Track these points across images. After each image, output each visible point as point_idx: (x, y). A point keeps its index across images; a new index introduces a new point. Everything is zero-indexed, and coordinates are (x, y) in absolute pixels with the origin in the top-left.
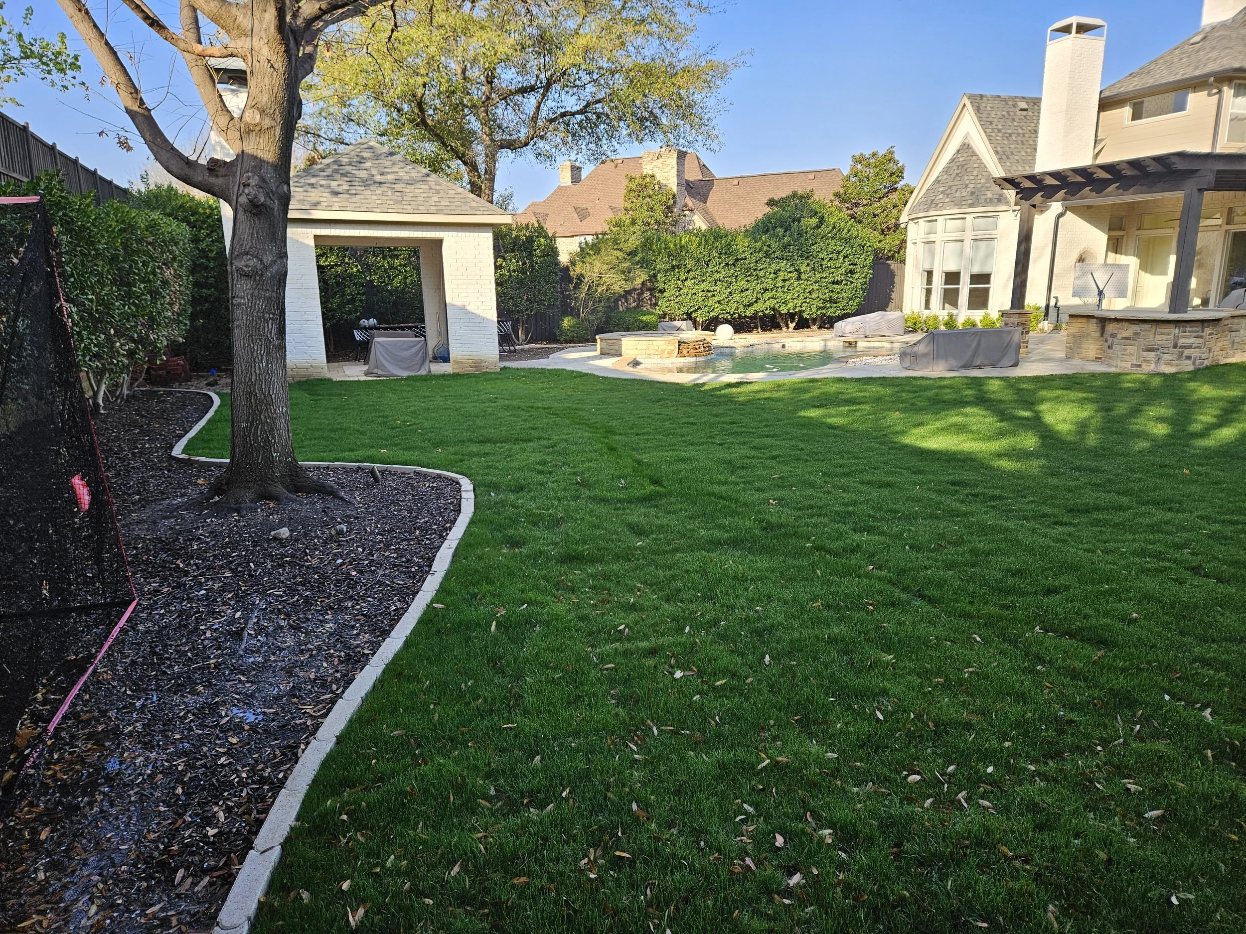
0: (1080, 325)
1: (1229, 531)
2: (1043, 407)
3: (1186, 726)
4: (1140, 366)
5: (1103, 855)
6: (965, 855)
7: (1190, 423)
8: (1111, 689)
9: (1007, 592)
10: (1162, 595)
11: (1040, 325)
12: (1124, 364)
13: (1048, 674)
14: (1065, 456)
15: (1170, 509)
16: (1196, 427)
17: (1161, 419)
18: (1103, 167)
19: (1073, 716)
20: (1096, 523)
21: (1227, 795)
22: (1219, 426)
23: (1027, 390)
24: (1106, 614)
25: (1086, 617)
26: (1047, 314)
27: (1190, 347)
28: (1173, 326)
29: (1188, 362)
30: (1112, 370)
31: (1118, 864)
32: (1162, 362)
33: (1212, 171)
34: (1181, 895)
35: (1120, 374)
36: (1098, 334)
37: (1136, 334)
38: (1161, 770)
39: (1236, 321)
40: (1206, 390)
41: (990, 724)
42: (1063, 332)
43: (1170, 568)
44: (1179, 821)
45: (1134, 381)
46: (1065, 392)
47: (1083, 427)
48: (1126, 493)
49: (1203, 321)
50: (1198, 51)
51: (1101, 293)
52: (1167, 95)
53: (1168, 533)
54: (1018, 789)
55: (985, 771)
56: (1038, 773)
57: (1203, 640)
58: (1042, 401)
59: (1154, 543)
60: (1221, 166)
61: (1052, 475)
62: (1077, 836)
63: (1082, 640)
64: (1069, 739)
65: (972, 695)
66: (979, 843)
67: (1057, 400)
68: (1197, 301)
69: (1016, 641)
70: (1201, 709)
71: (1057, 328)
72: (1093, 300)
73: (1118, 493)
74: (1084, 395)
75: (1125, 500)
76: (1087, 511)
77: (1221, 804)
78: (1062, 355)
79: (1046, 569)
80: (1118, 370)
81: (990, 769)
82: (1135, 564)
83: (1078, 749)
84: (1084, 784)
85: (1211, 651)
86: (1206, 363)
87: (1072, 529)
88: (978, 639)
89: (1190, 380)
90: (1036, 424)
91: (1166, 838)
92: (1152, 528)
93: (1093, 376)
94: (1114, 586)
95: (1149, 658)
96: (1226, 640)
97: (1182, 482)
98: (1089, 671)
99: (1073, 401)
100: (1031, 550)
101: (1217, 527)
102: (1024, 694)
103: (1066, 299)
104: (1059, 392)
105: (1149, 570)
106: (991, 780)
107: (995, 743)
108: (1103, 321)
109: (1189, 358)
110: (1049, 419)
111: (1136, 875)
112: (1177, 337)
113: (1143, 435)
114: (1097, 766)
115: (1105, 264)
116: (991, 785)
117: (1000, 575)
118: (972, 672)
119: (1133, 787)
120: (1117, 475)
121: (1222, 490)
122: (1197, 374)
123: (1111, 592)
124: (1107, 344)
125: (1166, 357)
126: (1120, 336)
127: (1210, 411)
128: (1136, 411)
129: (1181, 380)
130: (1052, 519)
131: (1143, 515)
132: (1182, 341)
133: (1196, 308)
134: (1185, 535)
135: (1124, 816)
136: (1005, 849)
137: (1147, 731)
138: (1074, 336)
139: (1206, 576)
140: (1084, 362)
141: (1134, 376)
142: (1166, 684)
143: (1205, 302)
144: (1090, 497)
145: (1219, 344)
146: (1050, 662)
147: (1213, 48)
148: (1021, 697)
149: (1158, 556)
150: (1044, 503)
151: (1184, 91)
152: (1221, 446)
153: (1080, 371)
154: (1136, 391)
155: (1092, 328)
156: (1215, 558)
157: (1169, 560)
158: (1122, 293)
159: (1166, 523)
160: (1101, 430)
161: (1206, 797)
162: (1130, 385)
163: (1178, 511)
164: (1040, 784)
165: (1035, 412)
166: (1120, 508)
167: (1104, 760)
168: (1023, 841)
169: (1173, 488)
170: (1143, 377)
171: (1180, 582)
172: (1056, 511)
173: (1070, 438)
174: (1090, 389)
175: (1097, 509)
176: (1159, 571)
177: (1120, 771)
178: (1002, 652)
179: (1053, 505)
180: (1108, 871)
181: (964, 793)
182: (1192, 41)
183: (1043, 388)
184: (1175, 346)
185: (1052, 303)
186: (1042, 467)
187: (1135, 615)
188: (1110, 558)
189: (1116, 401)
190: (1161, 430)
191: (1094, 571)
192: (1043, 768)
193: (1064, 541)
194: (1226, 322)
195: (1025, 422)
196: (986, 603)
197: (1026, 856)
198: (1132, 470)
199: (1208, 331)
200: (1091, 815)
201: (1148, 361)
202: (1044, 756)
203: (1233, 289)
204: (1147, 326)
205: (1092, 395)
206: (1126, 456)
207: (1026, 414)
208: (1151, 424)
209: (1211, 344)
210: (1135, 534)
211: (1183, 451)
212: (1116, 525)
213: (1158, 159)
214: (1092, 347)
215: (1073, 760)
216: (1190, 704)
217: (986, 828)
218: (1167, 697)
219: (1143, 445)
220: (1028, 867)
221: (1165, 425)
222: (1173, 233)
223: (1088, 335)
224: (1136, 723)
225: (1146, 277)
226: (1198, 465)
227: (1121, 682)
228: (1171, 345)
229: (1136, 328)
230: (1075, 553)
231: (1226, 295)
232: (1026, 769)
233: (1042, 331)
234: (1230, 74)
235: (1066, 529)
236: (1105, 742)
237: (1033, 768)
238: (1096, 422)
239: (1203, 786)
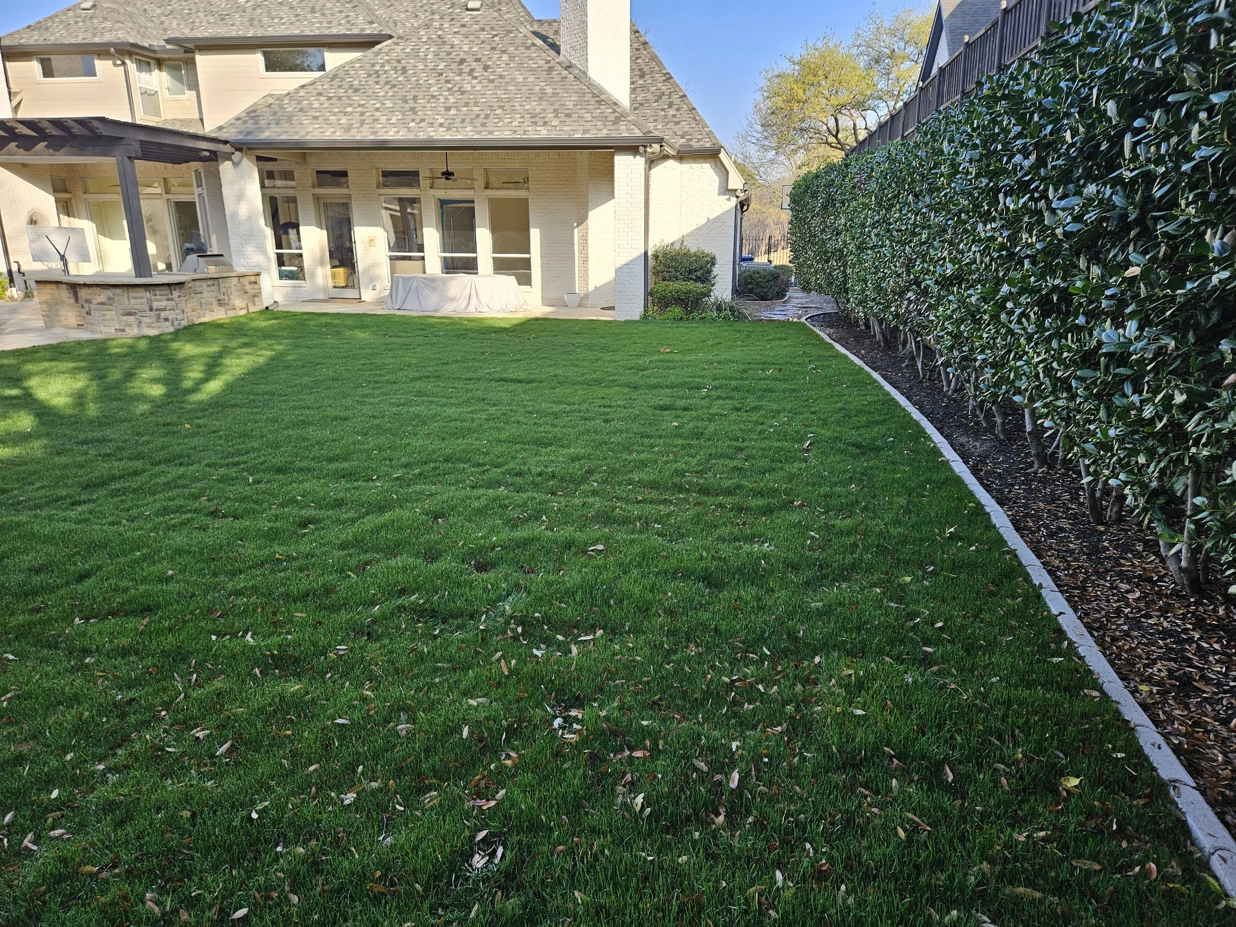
0: (50, 291)
1: (233, 472)
2: (33, 382)
3: (234, 656)
4: (123, 330)
5: (187, 814)
6: (44, 902)
7: (181, 381)
8: (162, 652)
9: (35, 593)
10: (191, 546)
11: (8, 293)
12: (107, 330)
13: (98, 663)
14: (68, 432)
15: (181, 464)
16: (188, 384)
17: (155, 381)
18: (23, 122)
19: (132, 694)
20: (116, 493)
21: (277, 700)
22: (206, 380)
23: (12, 366)
24: (144, 580)
25: (125, 590)
26: (12, 281)
27: (165, 309)
28: (142, 290)
29: (167, 323)
30: (97, 336)
31: (202, 812)
32: (143, 325)
33: (135, 141)
34: (259, 807)
35: (105, 340)
36: (72, 301)
37: (110, 299)
38: (222, 706)
39: (197, 283)
40: (189, 349)
41: (44, 745)
42: (36, 300)
43: (192, 519)
44: (246, 744)
45: (121, 346)
46: (53, 364)
47: (80, 398)
48: (137, 457)
49: (169, 285)
50: (91, 18)
51: (63, 258)
52: (73, 57)
53: (184, 486)
54: (90, 797)
55: (49, 799)
56: (109, 769)
57: (233, 574)
58: (30, 375)
59: (173, 499)
60: (143, 137)
61: (59, 454)
62: (159, 810)
63: (126, 615)
64: (132, 719)
65: (16, 723)
66: (59, 879)
67: (45, 372)
68: (162, 266)
69: (57, 642)
70: (243, 636)
71: (28, 295)
72: (59, 265)
73: (130, 459)
74: (74, 365)
75: (139, 464)
76: (104, 483)
77: (275, 710)
78: (41, 324)
79: (73, 555)
80: (104, 336)
81: (55, 794)
82: (160, 524)
83: (145, 724)
84: (156, 754)
85: (241, 582)
86: (184, 323)
87: (91, 506)
88: (11, 657)
89: (173, 340)
90: (28, 401)
91: (237, 764)
92: (168, 486)
93: (80, 344)
94: (145, 551)
95: (191, 607)
96: (250, 568)
97: (186, 437)
98: (138, 643)
99: (64, 373)
100: (49, 539)
101: (222, 471)
102: (76, 695)
103: (29, 265)
104: (46, 364)
105: (174, 526)
106: (59, 804)
107: (54, 763)
108: (74, 287)
109: (166, 320)
110: (41, 394)
111: (219, 813)
112: (150, 301)
113: (142, 397)
114: (165, 731)
115: (60, 227)
116: (60, 809)
117: (21, 577)
118: (10, 698)
119: (201, 735)
120: (125, 441)
121: (221, 437)
122: (177, 335)
123: (144, 558)
124: (84, 311)
125: (146, 320)
126: (95, 302)
127: (196, 367)
128: (130, 375)
129: (165, 341)
130: (68, 501)
131: (158, 475)
132: (156, 305)
133: (161, 273)
134: (199, 485)
135: (198, 765)
136: (89, 868)
137: (203, 676)
138: (47, 303)
139: (224, 516)
140: (67, 330)
141: (120, 341)
142: (211, 626)
143: (169, 267)
144: (103, 469)
145: (189, 306)
146: (97, 650)
147: (105, 19)
148: (75, 699)
149: (179, 510)
150: (56, 485)
151: (87, 57)
152: (212, 398)
153: (65, 340)
154: (126, 355)
155: (65, 294)
156: (228, 499)
157: (190, 511)
158: (85, 258)
159: (180, 477)
160: (99, 399)
161: (262, 710)
162: (118, 350)
163: (188, 464)
164: (112, 778)
165: (24, 389)
166: (136, 473)
167: (169, 721)
168: (107, 847)
169: (179, 444)
170: (130, 341)
171: (203, 528)
172: (70, 491)
173: (69, 411)
174: (79, 358)
175: (113, 478)
176: (183, 524)
177: (188, 724)
178: (44, 660)
179: (66, 486)
180: (194, 825)
181: (30, 836)
182: (83, 6)
183: (27, 362)
184: (151, 309)
185: (14, 268)
186: (45, 447)
187: (170, 572)
188: (135, 525)
189: (108, 367)
190: (157, 391)
191: (124, 542)
192: (112, 761)
193: (86, 520)
194: (190, 285)
195: (14, 401)
196: (12, 614)
197: (112, 861)
198: (138, 434)
199: (176, 293)
200: (170, 781)
201: (130, 326)
202: (112, 748)
203: (187, 254)
204: (119, 291)
205: (82, 364)
206: (130, 421)
207: (14, 392)
208: (147, 386)
209: (182, 305)
210: (155, 494)
211: (180, 408)
212: (135, 491)
213: (81, 122)
214: (70, 314)
215: (140, 737)
216: (234, 635)
217: (64, 861)
218: (214, 637)
219: (143, 407)
220: (117, 871)
221: (160, 386)
222: (117, 198)
223: (62, 302)
224: (191, 674)
225: (106, 241)
226: (197, 418)
227: (170, 641)
228: (147, 309)
229: (109, 293)
230: (98, 530)
231: (184, 259)
232: (94, 772)
233: (12, 298)
234: (128, 48)
235: (84, 507)
236: (166, 705)
237: (101, 767)
238: (93, 390)
239: (258, 701)
